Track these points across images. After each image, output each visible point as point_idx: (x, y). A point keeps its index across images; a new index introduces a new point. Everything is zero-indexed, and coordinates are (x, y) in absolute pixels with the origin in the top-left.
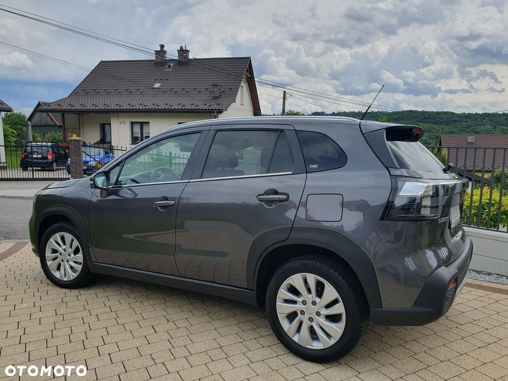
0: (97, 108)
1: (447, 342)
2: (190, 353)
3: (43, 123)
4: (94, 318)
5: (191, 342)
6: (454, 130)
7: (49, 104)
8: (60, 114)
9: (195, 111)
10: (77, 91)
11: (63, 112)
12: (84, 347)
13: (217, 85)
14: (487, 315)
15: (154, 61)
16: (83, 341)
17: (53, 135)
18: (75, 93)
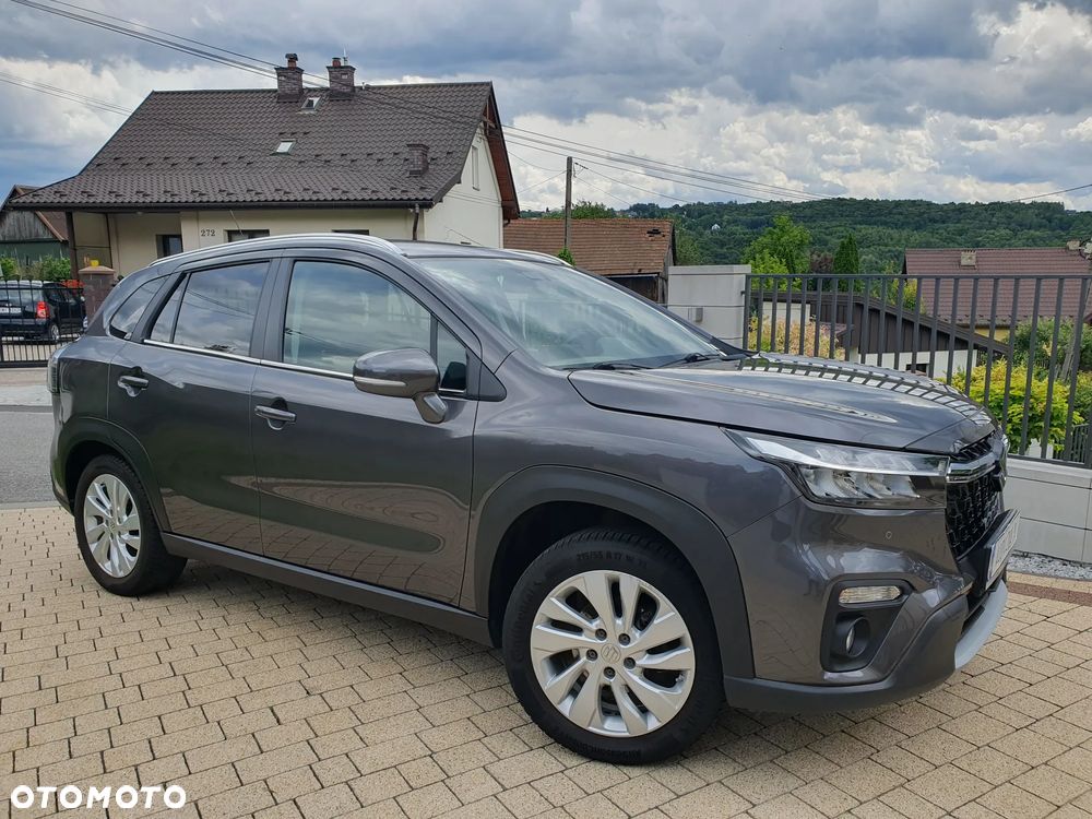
0: (148, 200)
1: (945, 718)
2: (359, 772)
3: (25, 235)
4: (132, 693)
5: (361, 745)
6: (932, 240)
7: (34, 192)
8: (63, 214)
9: (371, 203)
10: (99, 161)
11: (69, 210)
12: (104, 768)
13: (418, 145)
14: (1027, 652)
15: (275, 91)
16: (102, 753)
17: (50, 264)
18: (96, 165)
